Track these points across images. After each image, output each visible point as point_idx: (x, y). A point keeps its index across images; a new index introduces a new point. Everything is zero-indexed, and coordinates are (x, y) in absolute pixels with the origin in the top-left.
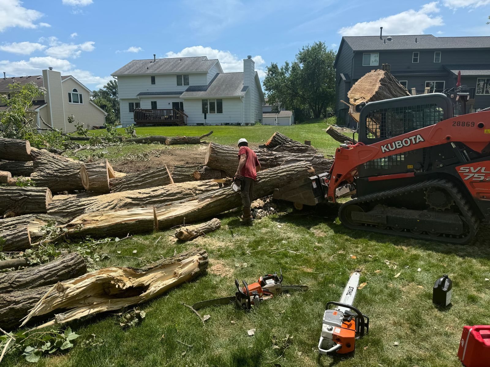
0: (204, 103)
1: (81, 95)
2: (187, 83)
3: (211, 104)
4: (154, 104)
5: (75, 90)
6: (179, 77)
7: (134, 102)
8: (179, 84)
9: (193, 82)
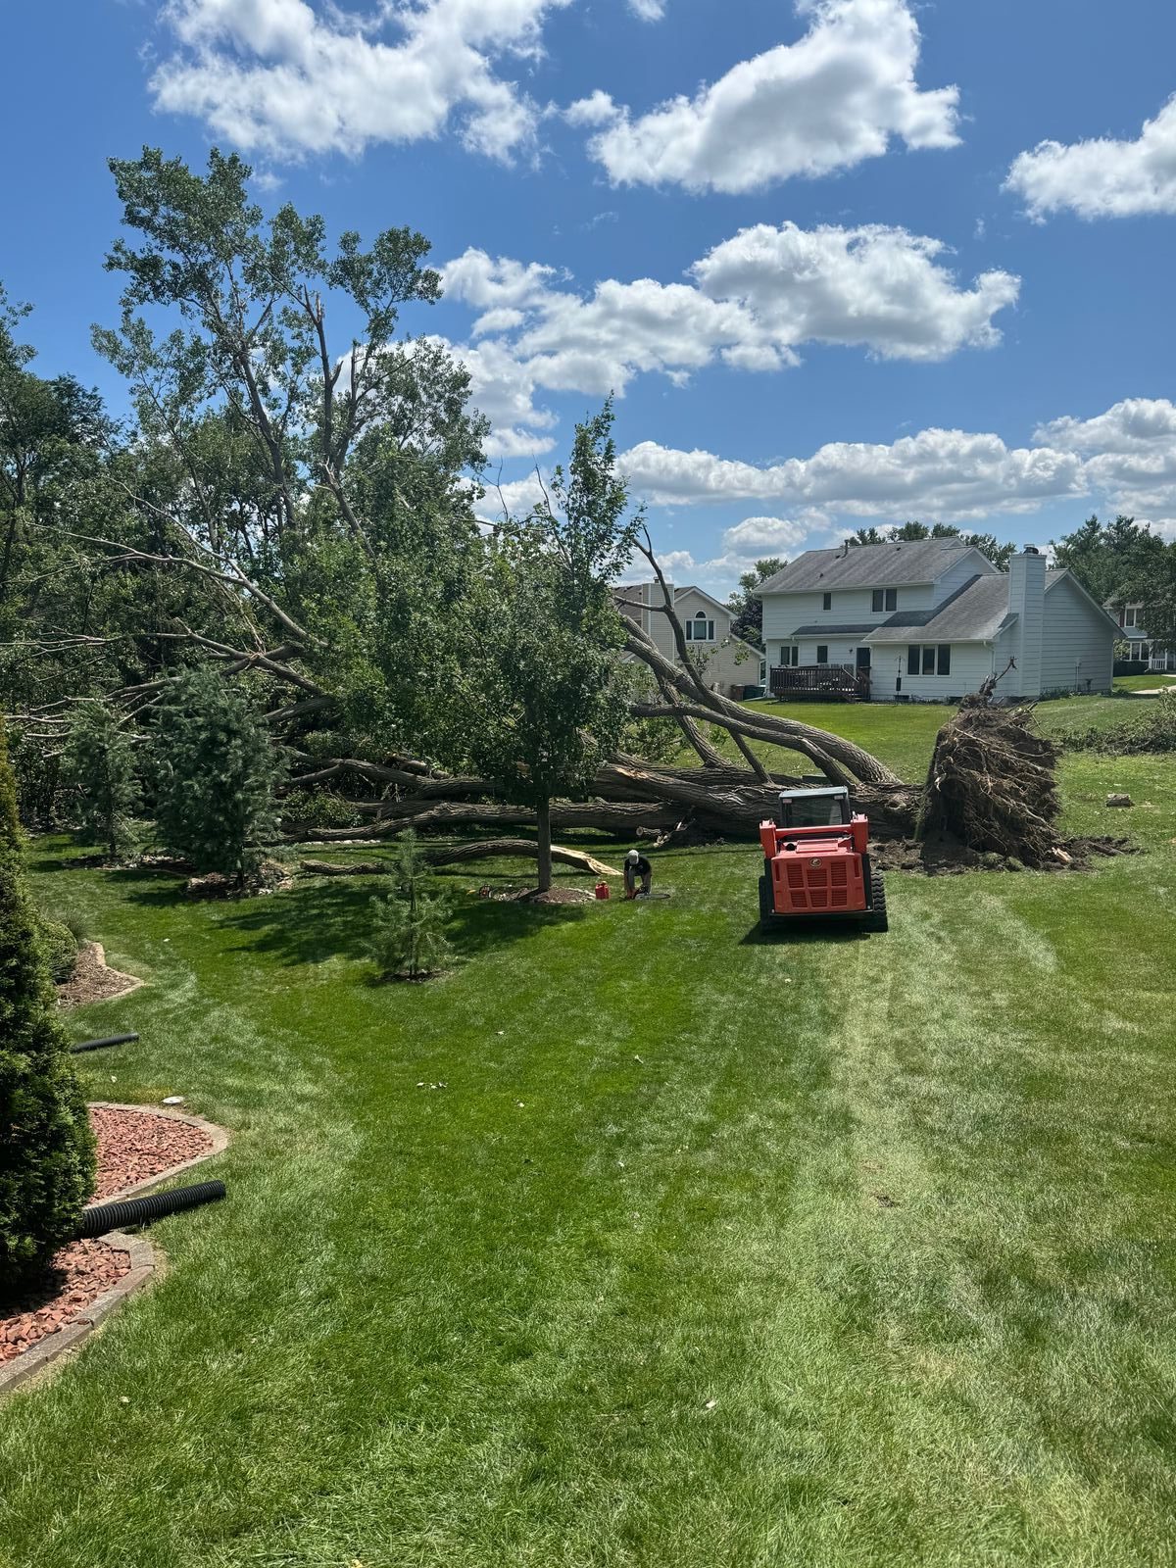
0: (913, 651)
1: (711, 623)
2: (891, 607)
3: (925, 651)
4: (822, 653)
5: (701, 615)
6: (877, 594)
7: (791, 646)
8: (876, 608)
9: (904, 604)
